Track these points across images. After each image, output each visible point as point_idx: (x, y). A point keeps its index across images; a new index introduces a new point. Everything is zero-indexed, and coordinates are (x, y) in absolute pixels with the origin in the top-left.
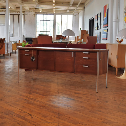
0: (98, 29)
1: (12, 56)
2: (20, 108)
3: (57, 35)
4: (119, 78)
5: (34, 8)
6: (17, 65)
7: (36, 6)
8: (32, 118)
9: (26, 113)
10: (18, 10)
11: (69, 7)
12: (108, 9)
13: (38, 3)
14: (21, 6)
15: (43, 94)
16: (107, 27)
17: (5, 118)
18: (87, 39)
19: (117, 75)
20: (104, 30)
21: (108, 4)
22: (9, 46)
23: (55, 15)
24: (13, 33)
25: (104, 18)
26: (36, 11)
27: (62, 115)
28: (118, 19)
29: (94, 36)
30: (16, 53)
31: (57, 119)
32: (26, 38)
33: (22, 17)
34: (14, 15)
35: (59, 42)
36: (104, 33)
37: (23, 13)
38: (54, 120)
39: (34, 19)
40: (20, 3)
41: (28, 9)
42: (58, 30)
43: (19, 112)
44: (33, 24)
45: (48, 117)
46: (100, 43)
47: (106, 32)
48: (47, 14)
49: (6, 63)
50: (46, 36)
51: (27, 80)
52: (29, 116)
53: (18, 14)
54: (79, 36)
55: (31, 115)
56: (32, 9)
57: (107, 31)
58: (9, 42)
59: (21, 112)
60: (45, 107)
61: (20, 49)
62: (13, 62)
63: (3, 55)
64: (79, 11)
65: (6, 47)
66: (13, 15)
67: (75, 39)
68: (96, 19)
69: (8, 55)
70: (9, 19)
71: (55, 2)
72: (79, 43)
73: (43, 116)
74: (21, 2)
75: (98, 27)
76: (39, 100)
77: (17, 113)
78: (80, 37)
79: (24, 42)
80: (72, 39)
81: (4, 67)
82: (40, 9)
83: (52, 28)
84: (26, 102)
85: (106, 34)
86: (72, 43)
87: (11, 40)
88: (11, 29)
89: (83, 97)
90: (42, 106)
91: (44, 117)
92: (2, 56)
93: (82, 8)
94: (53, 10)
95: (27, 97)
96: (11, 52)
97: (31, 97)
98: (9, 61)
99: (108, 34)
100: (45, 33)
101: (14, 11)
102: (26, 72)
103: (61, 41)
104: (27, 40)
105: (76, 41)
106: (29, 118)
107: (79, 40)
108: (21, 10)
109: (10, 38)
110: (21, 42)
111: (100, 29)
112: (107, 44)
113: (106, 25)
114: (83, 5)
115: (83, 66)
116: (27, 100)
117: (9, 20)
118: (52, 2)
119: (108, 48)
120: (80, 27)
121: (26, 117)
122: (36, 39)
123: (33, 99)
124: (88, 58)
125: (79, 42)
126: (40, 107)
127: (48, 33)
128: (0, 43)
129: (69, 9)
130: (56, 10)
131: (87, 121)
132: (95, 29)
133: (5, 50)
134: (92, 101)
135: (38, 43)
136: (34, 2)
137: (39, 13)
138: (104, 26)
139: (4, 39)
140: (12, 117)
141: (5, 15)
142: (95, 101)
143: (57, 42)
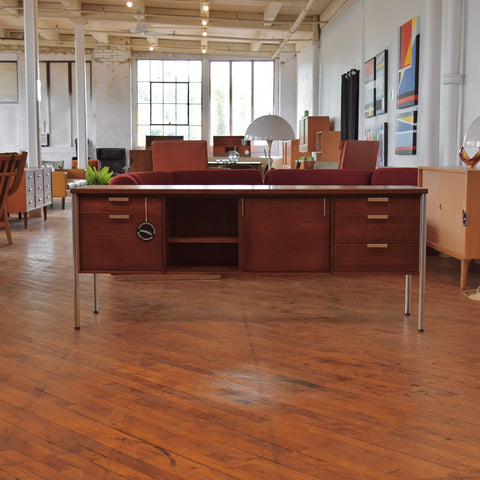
0: (377, 112)
1: (52, 218)
2: (119, 425)
3: (215, 138)
5: (127, 37)
7: (139, 30)
8: (173, 462)
9: (145, 442)
10: (67, 44)
11: (263, 31)
12: (418, 37)
13: (143, 17)
14: (78, 28)
15: (196, 366)
16: (416, 103)
17: (68, 464)
18: (339, 152)
19: (464, 289)
20: (401, 116)
21: (419, 18)
22: (39, 182)
23: (207, 60)
24: (48, 131)
25: (403, 71)
26: (136, 48)
27: (289, 450)
28: (461, 72)
29: (360, 139)
30: (63, 208)
31: (272, 467)
32: (100, 152)
33: (81, 72)
34: (51, 64)
35: (226, 165)
36: (403, 127)
37: (87, 53)
38: (262, 472)
39: (127, 77)
40: (76, 18)
41: (103, 38)
43: (117, 439)
44: (123, 94)
45: (233, 458)
46: (386, 164)
47: (412, 124)
48: (175, 57)
49: (31, 245)
50: (176, 142)
51: (125, 311)
52: (157, 454)
53: (68, 57)
54: (302, 142)
55: (167, 454)
56: (121, 39)
57: (415, 121)
58: (39, 167)
59: (124, 439)
60: (213, 416)
61: (81, 195)
63: (17, 216)
64: (298, 44)
65: (29, 184)
66: (48, 63)
67: (285, 153)
68: (367, 75)
69: (36, 214)
70: (37, 78)
71: (210, 11)
72: (302, 167)
73: (212, 455)
74: (78, 14)
75: (376, 104)
76: (184, 390)
77: (111, 446)
78: (306, 145)
79: (93, 164)
80: (272, 153)
82: (152, 39)
83: (196, 111)
84: (137, 402)
85: (412, 131)
86: (275, 166)
87: (44, 158)
88: (44, 116)
89: (352, 376)
90: (205, 416)
91: (220, 459)
92: (14, 220)
93: (312, 34)
94: (200, 42)
95: (137, 379)
96: (48, 203)
97: (154, 377)
98: (43, 240)
99: (418, 131)
100: (167, 132)
101: (52, 50)
102: (116, 279)
103: (233, 158)
105: (289, 158)
106: (162, 463)
107: (302, 155)
108: (78, 44)
109: (43, 150)
110: (82, 164)
111: (386, 111)
112: (421, 170)
113: (413, 97)
114: (315, 24)
115: (369, 245)
116: (139, 391)
117: (39, 82)
118: (199, 10)
119: (427, 182)
120: (304, 105)
121: (149, 461)
122: (135, 153)
123: (161, 386)
125: (302, 161)
126: (196, 417)
127: (181, 132)
128: (9, 171)
129: (260, 38)
130: (209, 42)
131: (390, 473)
132: (367, 114)
133: (28, 198)
134: (391, 391)
135: (155, 170)
136: (130, 11)
137: (146, 55)
138: (403, 100)
139: (25, 154)
140: (96, 462)
141: (16, 62)
142: (403, 390)
143: (218, 165)
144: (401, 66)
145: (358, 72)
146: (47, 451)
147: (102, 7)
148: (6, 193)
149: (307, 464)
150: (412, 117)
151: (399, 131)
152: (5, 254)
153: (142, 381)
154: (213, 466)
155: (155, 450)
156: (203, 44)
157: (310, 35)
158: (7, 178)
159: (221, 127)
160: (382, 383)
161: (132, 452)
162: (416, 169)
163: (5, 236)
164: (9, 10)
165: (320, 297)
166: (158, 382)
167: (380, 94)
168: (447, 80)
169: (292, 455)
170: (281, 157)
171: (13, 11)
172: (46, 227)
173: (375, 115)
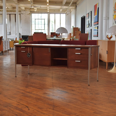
0: (89, 26)
1: (10, 53)
2: (18, 101)
3: (51, 33)
4: (109, 71)
5: (29, 8)
6: (14, 61)
8: (29, 109)
10: (14, 10)
11: (62, 6)
12: (98, 8)
13: (33, 3)
14: (17, 6)
15: (39, 88)
16: (98, 24)
17: (4, 110)
18: (79, 36)
19: (107, 69)
21: (99, 3)
22: (6, 44)
23: (49, 13)
24: (10, 31)
25: (95, 16)
26: (31, 11)
29: (85, 33)
30: (13, 50)
31: (52, 110)
32: (23, 36)
33: (18, 17)
34: (11, 15)
35: (53, 39)
36: (95, 30)
37: (19, 12)
38: (49, 112)
39: (29, 18)
41: (23, 8)
42: (52, 28)
43: (17, 104)
44: (28, 22)
46: (91, 39)
47: (97, 29)
48: (41, 13)
49: (4, 59)
50: (41, 34)
51: (24, 75)
52: (25, 108)
53: (15, 13)
54: (72, 34)
55: (28, 107)
56: (28, 8)
57: (98, 29)
58: (7, 40)
59: (18, 104)
60: (40, 99)
61: (17, 46)
62: (11, 59)
64: (71, 10)
65: (4, 44)
66: (10, 14)
68: (87, 17)
69: (6, 51)
71: (49, 2)
72: (72, 40)
73: (38, 108)
74: (17, 2)
75: (89, 24)
76: (35, 93)
79: (20, 39)
80: (65, 36)
81: (2, 63)
82: (35, 8)
84: (23, 96)
85: (97, 31)
86: (65, 40)
87: (8, 38)
88: (8, 28)
89: (75, 90)
90: (38, 99)
91: (40, 109)
92: (0, 53)
93: (74, 7)
94: (47, 9)
96: (9, 49)
97: (28, 90)
98: (7, 58)
99: (98, 31)
100: (40, 31)
101: (11, 11)
102: (23, 67)
103: (55, 38)
104: (24, 37)
105: (69, 38)
107: (72, 37)
108: (17, 10)
109: (8, 36)
110: (18, 39)
111: (91, 26)
112: (98, 41)
113: (97, 23)
114: (75, 5)
115: (76, 61)
116: (24, 93)
117: (7, 19)
118: (46, 1)
119: (99, 44)
120: (73, 25)
121: (23, 109)
122: (31, 36)
124: (80, 54)
126: (36, 99)
129: (62, 8)
130: (49, 9)
131: (80, 112)
132: (87, 27)
133: (3, 47)
134: (84, 93)
135: (34, 41)
137: (34, 12)
138: (95, 23)
139: (2, 37)
140: (11, 109)
141: (2, 14)
142: (87, 93)
144: (95, 15)
145: (85, 17)
149: (60, 110)
150: (97, 28)
151: (94, 31)
153: (25, 91)
154: (38, 110)
155: (25, 106)
156: (48, 10)
159: (52, 30)
160: (82, 92)
161: (20, 107)
165: (72, 71)
166: (29, 91)
167: (90, 22)
168: (105, 18)
169: (57, 108)
170: (67, 37)
171: (1, 2)
173: (89, 27)
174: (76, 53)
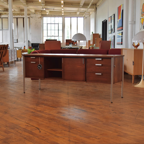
1: (17, 64)
2: (27, 122)
3: (66, 40)
4: (135, 86)
5: (40, 11)
6: (22, 74)
8: (40, 132)
9: (33, 126)
10: (22, 13)
11: (80, 8)
12: (123, 10)
13: (44, 5)
14: (25, 8)
16: (122, 29)
17: (10, 132)
18: (99, 44)
19: (133, 84)
20: (118, 33)
21: (123, 5)
22: (13, 53)
23: (64, 17)
24: (17, 38)
25: (119, 20)
26: (43, 14)
27: (73, 128)
28: (134, 20)
29: (107, 40)
30: (21, 61)
31: (68, 133)
32: (32, 44)
33: (27, 21)
34: (18, 18)
35: (69, 48)
36: (119, 37)
37: (28, 15)
38: (65, 134)
39: (40, 22)
40: (25, 5)
41: (33, 11)
43: (25, 125)
44: (39, 28)
45: (57, 130)
46: (114, 48)
47: (121, 36)
48: (55, 16)
50: (54, 41)
51: (34, 90)
53: (23, 17)
54: (91, 41)
55: (39, 129)
56: (38, 11)
57: (122, 35)
58: (13, 49)
59: (27, 125)
60: (54, 119)
61: (25, 56)
62: (18, 71)
63: (7, 63)
64: (91, 12)
65: (10, 54)
66: (17, 18)
67: (87, 44)
68: (109, 21)
69: (12, 62)
71: (64, 3)
72: (91, 49)
74: (25, 4)
75: (111, 30)
76: (47, 112)
77: (23, 127)
79: (30, 48)
80: (83, 44)
81: (8, 77)
82: (47, 11)
83: (61, 32)
84: (33, 115)
85: (121, 38)
86: (83, 48)
87: (15, 46)
88: (15, 34)
89: (96, 108)
90: (51, 119)
91: (53, 131)
92: (6, 64)
95: (34, 109)
96: (16, 59)
97: (39, 108)
98: (14, 70)
99: (123, 38)
100: (53, 38)
101: (18, 14)
102: (32, 81)
103: (71, 46)
104: (33, 46)
105: (88, 46)
106: (37, 132)
107: (91, 45)
108: (25, 13)
109: (14, 44)
110: (27, 48)
111: (114, 32)
114: (95, 6)
115: (96, 74)
116: (34, 112)
117: (13, 24)
118: (61, 2)
119: (124, 53)
120: (92, 30)
122: (43, 44)
123: (41, 111)
124: (101, 65)
125: (91, 47)
126: (49, 119)
127: (56, 38)
128: (3, 50)
129: (79, 10)
131: (101, 134)
132: (109, 33)
133: (9, 58)
134: (106, 112)
135: (45, 50)
136: (40, 3)
137: (46, 16)
138: (119, 29)
139: (8, 45)
140: (18, 131)
141: (8, 18)
142: (109, 112)
143: (66, 48)
145: (107, 21)
146: (5, 129)
147: (32, 2)
148: (2, 56)
149: (78, 132)
152: (1, 74)
155: (36, 128)
156: (62, 12)
157: (93, 10)
158: (2, 52)
159: (68, 37)
160: (103, 110)
161: (29, 129)
162: (121, 49)
163: (2, 69)
164: (5, 3)
165: (91, 86)
167: (113, 27)
168: (130, 23)
169: (74, 130)
170: (86, 46)
172: (15, 66)
173: (111, 33)
174: (96, 65)
